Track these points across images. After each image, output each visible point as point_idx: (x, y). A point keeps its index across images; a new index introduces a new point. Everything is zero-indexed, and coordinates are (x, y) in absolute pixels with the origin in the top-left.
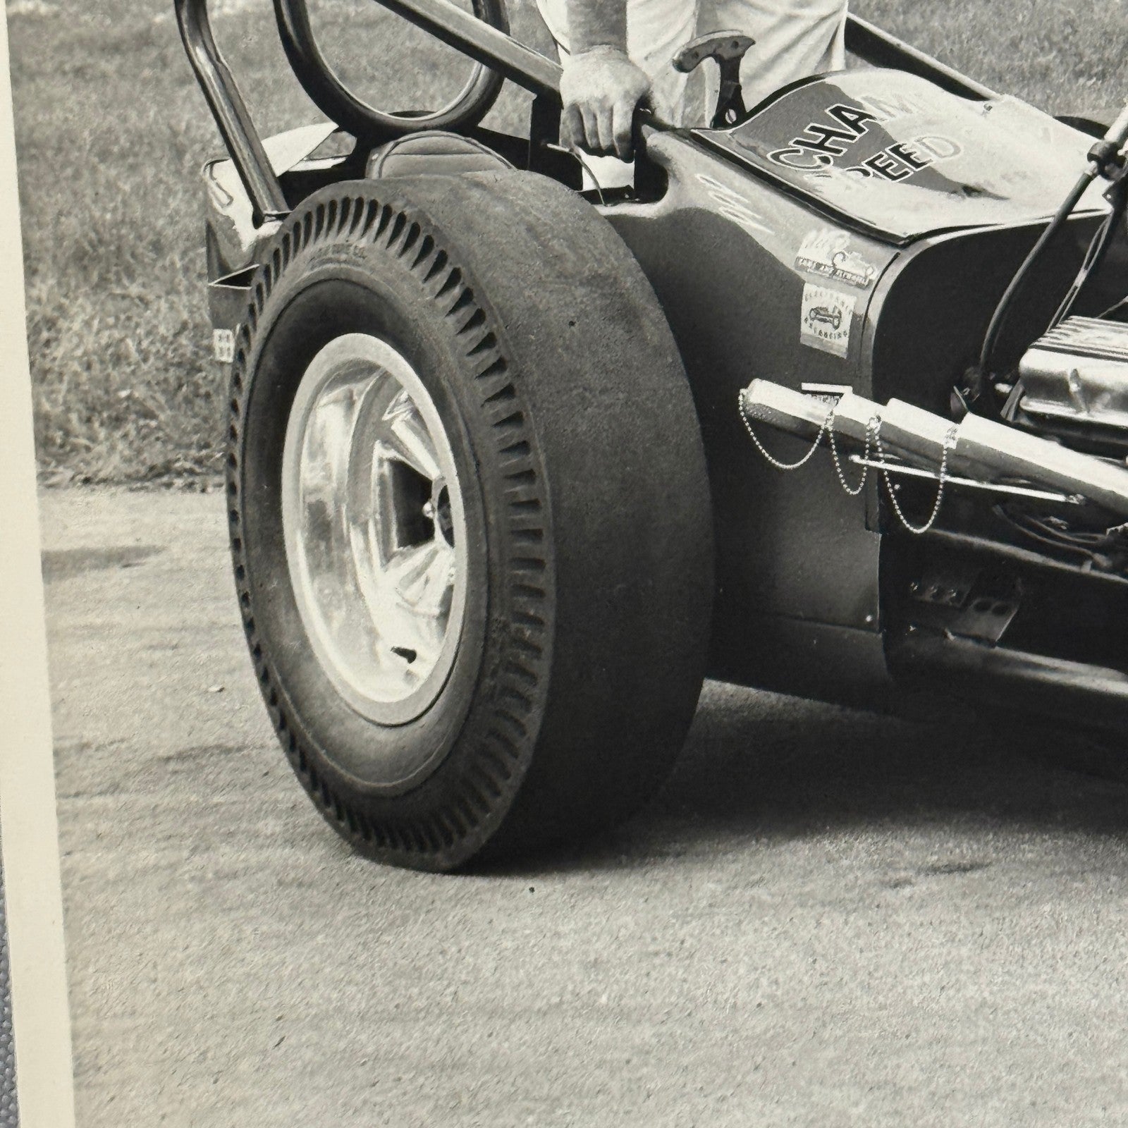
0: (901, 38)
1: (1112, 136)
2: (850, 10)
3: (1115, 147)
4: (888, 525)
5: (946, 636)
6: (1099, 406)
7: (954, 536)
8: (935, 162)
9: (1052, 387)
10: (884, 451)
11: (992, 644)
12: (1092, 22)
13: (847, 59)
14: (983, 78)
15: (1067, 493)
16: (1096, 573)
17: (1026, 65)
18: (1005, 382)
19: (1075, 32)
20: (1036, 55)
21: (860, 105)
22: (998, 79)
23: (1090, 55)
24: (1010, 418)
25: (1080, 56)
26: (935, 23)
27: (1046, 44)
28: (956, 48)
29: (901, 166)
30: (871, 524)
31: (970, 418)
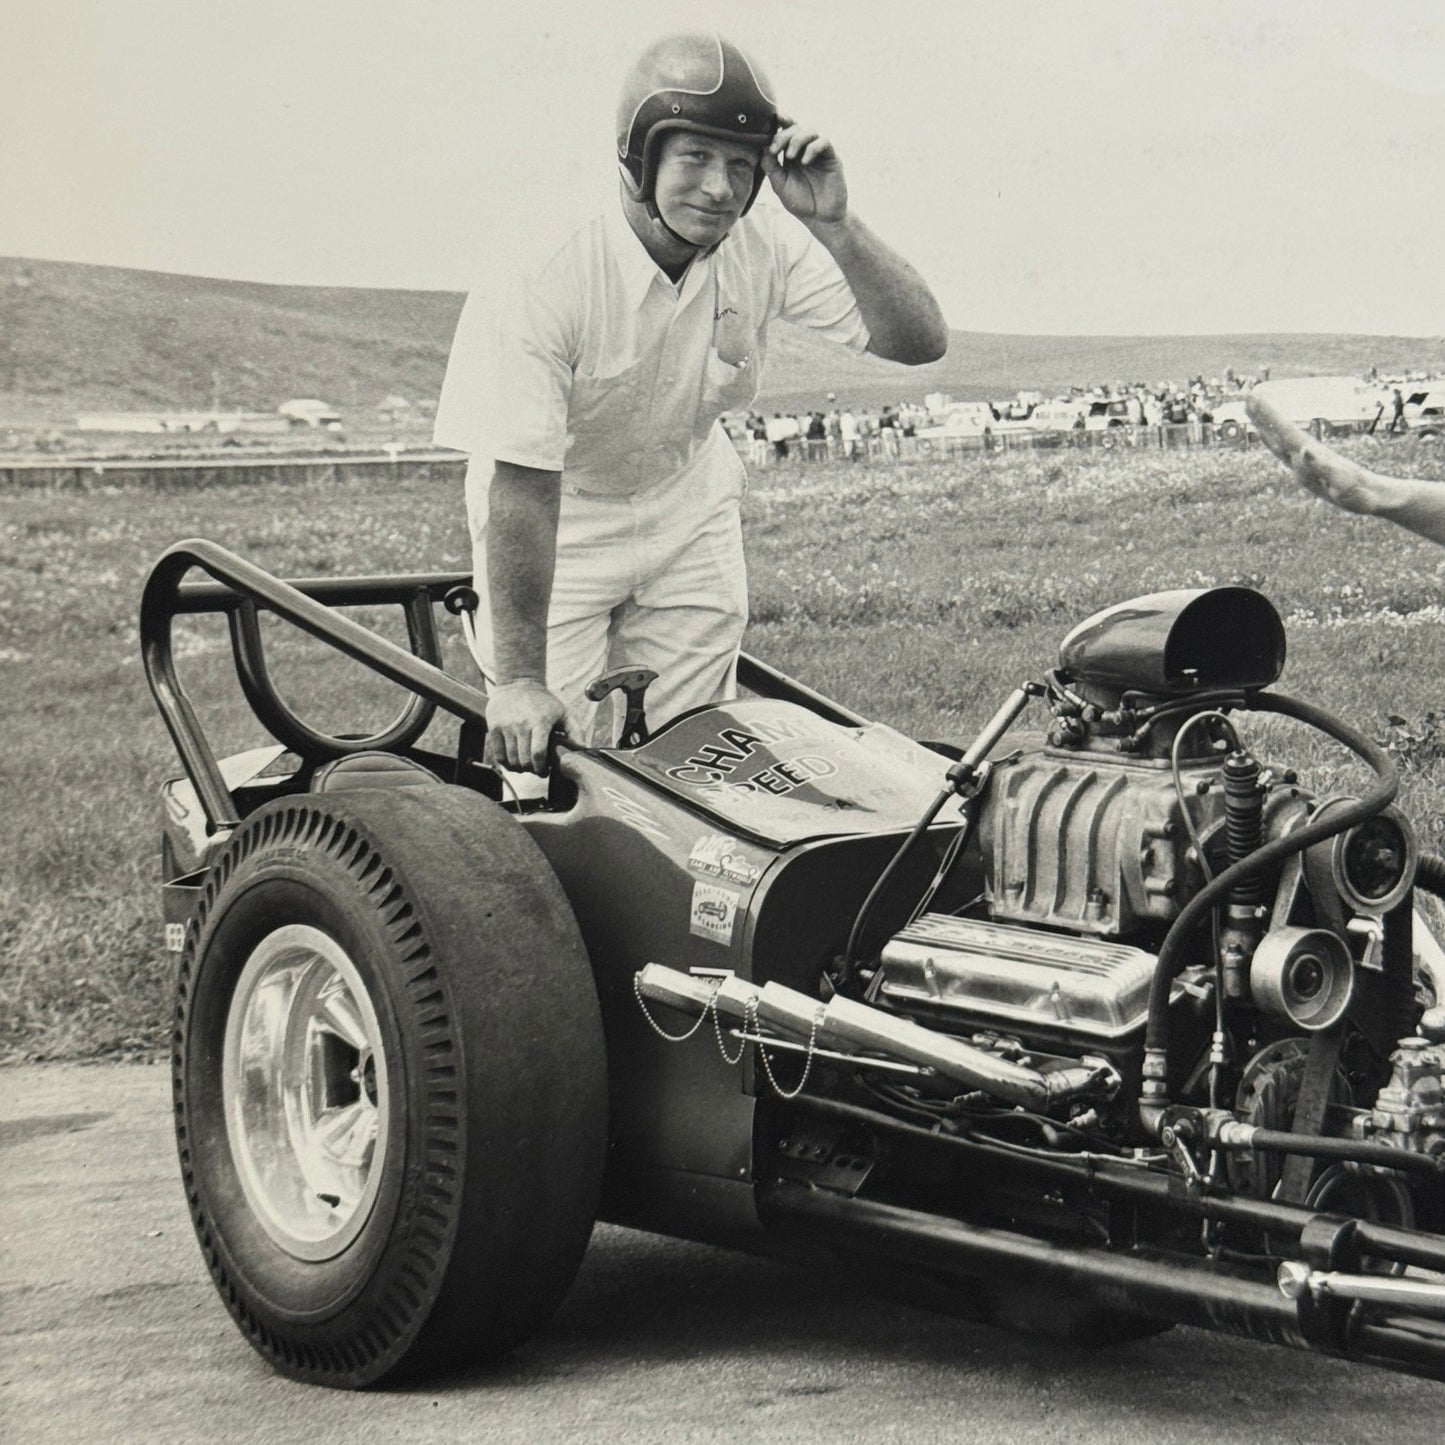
0: (787, 673)
1: (968, 759)
2: (744, 649)
3: (971, 768)
4: (762, 1090)
5: (808, 1187)
6: (950, 991)
7: (819, 1100)
8: (812, 779)
9: (909, 973)
10: (761, 1026)
11: (850, 1195)
12: (953, 662)
13: (738, 691)
14: (857, 708)
15: (920, 1065)
16: (943, 1136)
17: (894, 698)
18: (868, 968)
19: (938, 670)
20: (903, 689)
21: (748, 730)
22: (870, 709)
23: (951, 690)
24: (872, 1000)
25: (942, 690)
26: (816, 661)
27: (913, 680)
28: (834, 682)
29: (783, 782)
30: (748, 1090)
31: (837, 999)
